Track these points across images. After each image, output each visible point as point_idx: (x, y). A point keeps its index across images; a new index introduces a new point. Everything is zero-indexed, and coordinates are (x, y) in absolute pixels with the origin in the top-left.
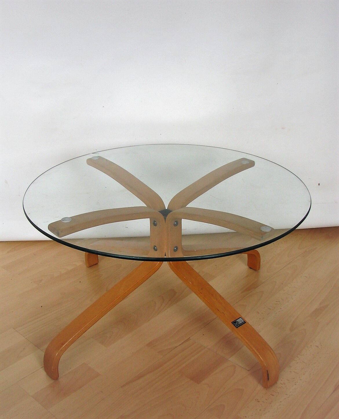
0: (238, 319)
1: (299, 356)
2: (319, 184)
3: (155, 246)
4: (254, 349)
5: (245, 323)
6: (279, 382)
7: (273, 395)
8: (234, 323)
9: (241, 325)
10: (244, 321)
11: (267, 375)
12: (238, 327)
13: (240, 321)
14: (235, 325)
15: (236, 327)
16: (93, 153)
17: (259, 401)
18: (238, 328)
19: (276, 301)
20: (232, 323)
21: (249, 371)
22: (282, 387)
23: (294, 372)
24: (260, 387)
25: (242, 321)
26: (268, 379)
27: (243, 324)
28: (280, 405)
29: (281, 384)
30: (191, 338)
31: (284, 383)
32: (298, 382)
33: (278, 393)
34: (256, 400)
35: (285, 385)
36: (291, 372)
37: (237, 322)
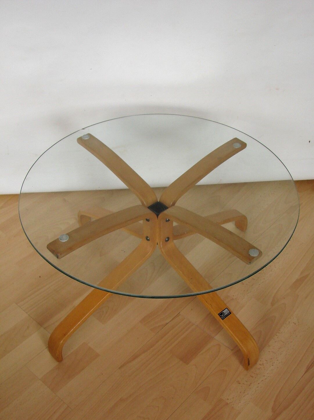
0: (224, 310)
1: (278, 334)
2: (310, 142)
3: (147, 237)
5: (231, 313)
6: (259, 362)
7: (252, 377)
8: (220, 315)
9: (227, 316)
10: (230, 312)
11: (248, 362)
12: (224, 319)
13: (226, 312)
14: (221, 317)
15: (222, 318)
16: (83, 129)
17: (239, 383)
20: (218, 314)
21: (232, 350)
23: (272, 352)
24: (241, 368)
26: (249, 364)
27: (229, 315)
28: (258, 387)
29: (260, 365)
30: (180, 313)
31: (263, 364)
32: (274, 363)
33: (257, 374)
34: (237, 382)
35: (263, 366)
36: (269, 352)
37: (223, 313)
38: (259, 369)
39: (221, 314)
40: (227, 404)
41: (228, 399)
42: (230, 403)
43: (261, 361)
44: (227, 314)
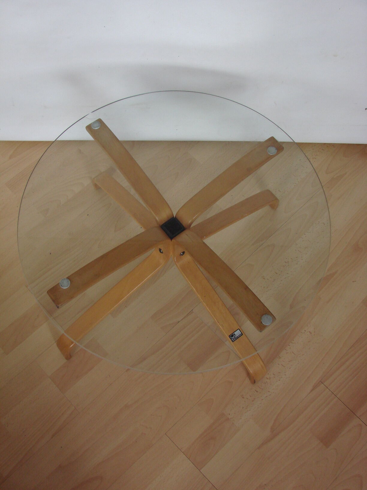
0: (236, 331)
1: (291, 344)
2: (366, 109)
10: (242, 333)
13: (237, 333)
15: (232, 341)
17: (243, 398)
18: (234, 342)
20: (229, 336)
22: (267, 382)
23: (282, 365)
27: (240, 336)
28: (260, 403)
30: (194, 311)
31: (270, 378)
32: (282, 377)
33: (262, 389)
34: (241, 396)
35: (270, 380)
36: (278, 364)
37: (235, 334)
38: (265, 383)
39: (232, 336)
40: (228, 419)
41: (229, 414)
42: (231, 418)
43: (268, 374)
44: (238, 335)
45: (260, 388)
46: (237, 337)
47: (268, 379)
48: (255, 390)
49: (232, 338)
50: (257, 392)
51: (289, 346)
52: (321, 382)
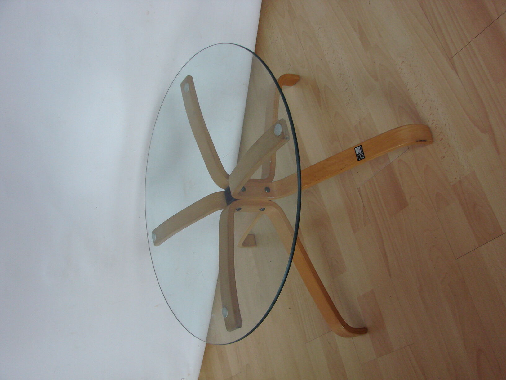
3: (260, 209)
4: (391, 149)
5: (361, 146)
6: (430, 125)
8: (359, 159)
9: (363, 152)
10: (360, 146)
11: (421, 142)
13: (358, 151)
15: (363, 158)
16: (148, 236)
17: (444, 157)
18: (365, 157)
19: (340, 77)
20: (358, 161)
21: (409, 149)
22: (436, 125)
23: (424, 103)
25: (359, 149)
26: (425, 141)
27: (362, 148)
28: (454, 138)
29: (432, 124)
30: (358, 187)
31: (433, 120)
32: (436, 106)
33: (441, 132)
34: (441, 159)
35: (435, 121)
36: (422, 107)
37: (358, 154)
38: (436, 127)
39: (359, 157)
40: (460, 182)
41: (456, 178)
42: (460, 178)
43: (429, 121)
44: (360, 151)
45: (440, 134)
46: (362, 152)
47: (433, 123)
48: (440, 141)
49: (361, 158)
50: (442, 139)
51: (408, 90)
52: (451, 59)
